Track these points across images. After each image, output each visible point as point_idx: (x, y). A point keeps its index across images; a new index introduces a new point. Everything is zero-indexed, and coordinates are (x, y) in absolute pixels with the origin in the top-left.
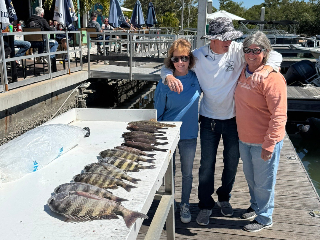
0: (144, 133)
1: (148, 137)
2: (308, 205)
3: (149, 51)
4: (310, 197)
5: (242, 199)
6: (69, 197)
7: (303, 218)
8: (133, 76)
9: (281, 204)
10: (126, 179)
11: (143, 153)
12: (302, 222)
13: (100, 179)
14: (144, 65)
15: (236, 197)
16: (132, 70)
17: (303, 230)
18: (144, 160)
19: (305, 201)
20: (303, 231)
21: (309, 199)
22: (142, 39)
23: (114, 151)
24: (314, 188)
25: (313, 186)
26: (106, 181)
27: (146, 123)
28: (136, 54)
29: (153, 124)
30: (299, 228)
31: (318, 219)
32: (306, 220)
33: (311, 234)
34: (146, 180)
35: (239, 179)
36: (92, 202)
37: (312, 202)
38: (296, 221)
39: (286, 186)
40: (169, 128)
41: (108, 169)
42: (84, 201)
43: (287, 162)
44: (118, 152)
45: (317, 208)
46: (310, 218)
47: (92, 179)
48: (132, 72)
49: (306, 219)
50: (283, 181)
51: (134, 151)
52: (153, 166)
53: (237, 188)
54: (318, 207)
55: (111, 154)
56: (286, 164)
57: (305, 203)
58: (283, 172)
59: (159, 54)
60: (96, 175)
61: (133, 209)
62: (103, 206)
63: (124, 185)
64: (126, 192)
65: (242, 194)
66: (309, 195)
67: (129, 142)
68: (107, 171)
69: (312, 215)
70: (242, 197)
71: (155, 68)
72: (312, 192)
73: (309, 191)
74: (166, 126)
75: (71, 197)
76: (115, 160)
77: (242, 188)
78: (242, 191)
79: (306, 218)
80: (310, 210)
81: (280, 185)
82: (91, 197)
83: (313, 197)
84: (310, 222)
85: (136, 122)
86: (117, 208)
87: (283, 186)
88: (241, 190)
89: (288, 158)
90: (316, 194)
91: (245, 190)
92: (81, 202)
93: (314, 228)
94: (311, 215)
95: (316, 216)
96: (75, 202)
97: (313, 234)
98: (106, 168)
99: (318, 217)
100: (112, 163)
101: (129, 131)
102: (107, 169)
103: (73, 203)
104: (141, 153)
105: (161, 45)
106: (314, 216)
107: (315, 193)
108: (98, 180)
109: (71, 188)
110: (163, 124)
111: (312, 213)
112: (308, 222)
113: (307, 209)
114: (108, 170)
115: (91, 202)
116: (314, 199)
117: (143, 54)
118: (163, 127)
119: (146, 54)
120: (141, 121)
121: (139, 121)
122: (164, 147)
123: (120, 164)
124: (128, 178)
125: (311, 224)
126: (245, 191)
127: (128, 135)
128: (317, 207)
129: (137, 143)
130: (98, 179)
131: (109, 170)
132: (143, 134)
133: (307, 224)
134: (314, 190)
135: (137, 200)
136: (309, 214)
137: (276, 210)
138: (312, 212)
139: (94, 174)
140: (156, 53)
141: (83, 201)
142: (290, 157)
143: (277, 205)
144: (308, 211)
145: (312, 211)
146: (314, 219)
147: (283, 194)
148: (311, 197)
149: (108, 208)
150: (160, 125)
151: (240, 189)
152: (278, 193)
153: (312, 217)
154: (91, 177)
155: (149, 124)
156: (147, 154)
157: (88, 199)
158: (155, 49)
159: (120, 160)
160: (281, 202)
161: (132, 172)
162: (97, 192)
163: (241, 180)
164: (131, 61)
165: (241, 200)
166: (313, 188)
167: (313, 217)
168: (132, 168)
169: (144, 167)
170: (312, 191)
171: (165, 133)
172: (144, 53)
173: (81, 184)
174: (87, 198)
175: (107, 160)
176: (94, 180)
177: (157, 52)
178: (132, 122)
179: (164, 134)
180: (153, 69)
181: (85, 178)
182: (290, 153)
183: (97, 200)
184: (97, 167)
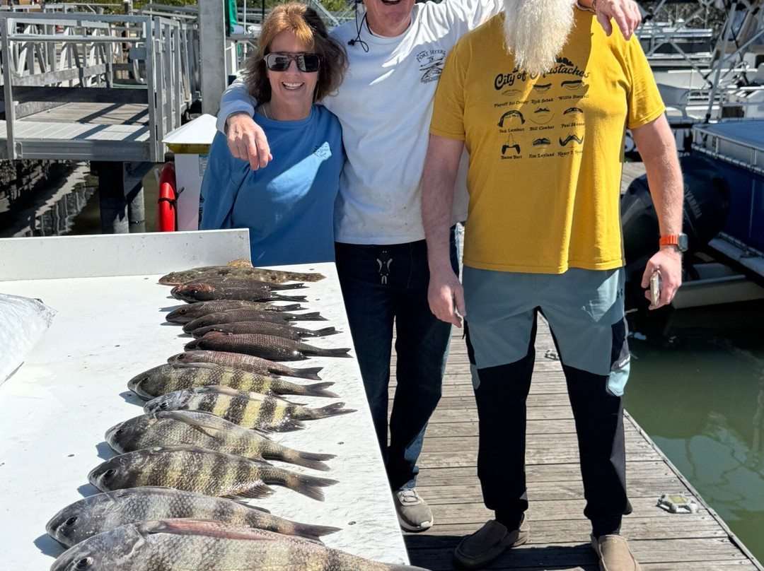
0: (242, 303)
1: (262, 316)
2: (646, 481)
3: (52, 69)
4: (641, 459)
5: (463, 488)
6: (146, 545)
7: (646, 520)
8: (19, 147)
9: (574, 488)
10: (279, 457)
11: (278, 368)
12: (648, 531)
13: (200, 466)
14: (44, 115)
15: (446, 484)
16: (15, 129)
17: (658, 555)
18: (296, 390)
19: (633, 472)
20: (659, 559)
21: (641, 463)
22: (31, 32)
23: (187, 370)
24: (643, 432)
25: (638, 427)
26: (225, 472)
27: (224, 272)
28: (17, 80)
29: (249, 277)
30: (644, 549)
31: (684, 519)
32: (657, 525)
33: (682, 564)
34: (351, 455)
35: (436, 430)
36: (242, 553)
37: (652, 471)
38: (629, 530)
39: (569, 435)
40: (306, 284)
41: (207, 430)
42: (212, 552)
43: (548, 368)
44: (203, 372)
45: (671, 488)
46: (664, 519)
47: (173, 470)
48: (16, 135)
49: (655, 522)
50: (556, 423)
51: (248, 363)
52: (336, 405)
53: (441, 457)
54: (674, 484)
55: (180, 379)
56: (548, 375)
57: (637, 477)
58: (548, 397)
59: (83, 80)
60: (181, 453)
61: (379, 557)
62: (286, 561)
63: (289, 479)
64: (313, 503)
65: (461, 472)
66: (637, 453)
67: (214, 338)
68: (206, 436)
69: (668, 508)
70: (463, 483)
71: (83, 121)
72: (641, 444)
73: (633, 442)
74: (293, 278)
75: (154, 542)
76: (211, 398)
77: (454, 455)
78: (457, 465)
79: (654, 520)
80: (655, 494)
81: (552, 436)
82: (227, 534)
83: (650, 459)
84: (669, 529)
85: (189, 273)
86: (334, 560)
87: (560, 437)
88: (452, 461)
89: (546, 356)
90: (654, 449)
91: (465, 460)
92: (203, 555)
93: (684, 545)
94: (665, 510)
95: (678, 510)
96: (178, 558)
97: (688, 564)
98: (197, 427)
99: (683, 513)
100: (206, 407)
101: (182, 303)
102: (202, 431)
103: (176, 565)
104: (273, 368)
105: (87, 56)
106: (672, 511)
107: (649, 446)
108: (197, 472)
109: (123, 512)
110: (279, 273)
111: (666, 504)
112: (663, 529)
113: (645, 492)
114: (208, 434)
115: (236, 551)
116: (654, 463)
117: (38, 79)
118: (283, 281)
119: (46, 80)
120: (204, 270)
121: (198, 269)
122: (332, 342)
123: (235, 411)
124: (288, 455)
125: (672, 534)
126: (465, 465)
127: (192, 317)
128: (670, 484)
129: (244, 339)
130: (194, 469)
131: (213, 432)
132: (239, 307)
133: (663, 536)
134: (644, 438)
135: (367, 523)
136: (658, 506)
137: (568, 507)
138: (664, 500)
139: (173, 454)
140: (74, 77)
141: (208, 552)
142: (552, 355)
143: (565, 491)
144: (650, 499)
145: (663, 497)
146: (676, 519)
147: (568, 458)
148: (644, 459)
149: (305, 563)
150: (274, 278)
151: (450, 460)
152: (555, 459)
153: (665, 513)
154: (167, 464)
155: (235, 274)
156: (294, 369)
157: (222, 541)
158: (70, 66)
159: (231, 398)
160: (573, 483)
161: (281, 431)
162: (222, 513)
163: (445, 432)
164: (9, 99)
165: (464, 492)
166: (640, 433)
167: (670, 514)
168: (278, 419)
169: (314, 412)
170: (642, 442)
171: (302, 299)
172: (38, 75)
173: (155, 493)
174: (218, 541)
175: (182, 399)
176: (183, 472)
177: (77, 74)
178: (172, 275)
179: (302, 304)
180: (78, 124)
181: (145, 471)
182: (547, 344)
183: (255, 543)
184: (164, 426)
